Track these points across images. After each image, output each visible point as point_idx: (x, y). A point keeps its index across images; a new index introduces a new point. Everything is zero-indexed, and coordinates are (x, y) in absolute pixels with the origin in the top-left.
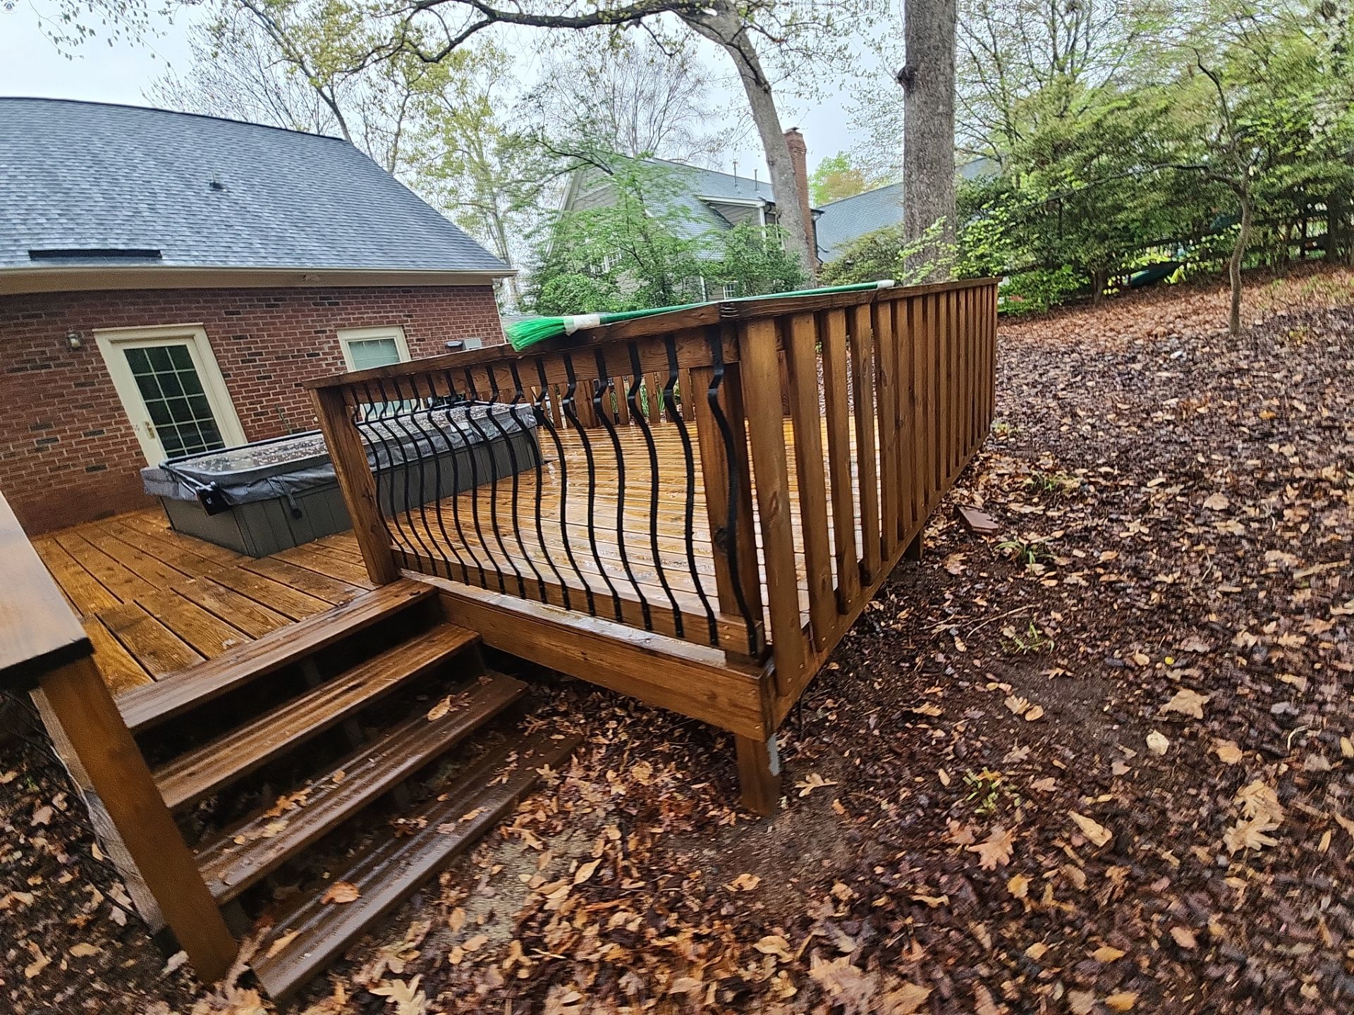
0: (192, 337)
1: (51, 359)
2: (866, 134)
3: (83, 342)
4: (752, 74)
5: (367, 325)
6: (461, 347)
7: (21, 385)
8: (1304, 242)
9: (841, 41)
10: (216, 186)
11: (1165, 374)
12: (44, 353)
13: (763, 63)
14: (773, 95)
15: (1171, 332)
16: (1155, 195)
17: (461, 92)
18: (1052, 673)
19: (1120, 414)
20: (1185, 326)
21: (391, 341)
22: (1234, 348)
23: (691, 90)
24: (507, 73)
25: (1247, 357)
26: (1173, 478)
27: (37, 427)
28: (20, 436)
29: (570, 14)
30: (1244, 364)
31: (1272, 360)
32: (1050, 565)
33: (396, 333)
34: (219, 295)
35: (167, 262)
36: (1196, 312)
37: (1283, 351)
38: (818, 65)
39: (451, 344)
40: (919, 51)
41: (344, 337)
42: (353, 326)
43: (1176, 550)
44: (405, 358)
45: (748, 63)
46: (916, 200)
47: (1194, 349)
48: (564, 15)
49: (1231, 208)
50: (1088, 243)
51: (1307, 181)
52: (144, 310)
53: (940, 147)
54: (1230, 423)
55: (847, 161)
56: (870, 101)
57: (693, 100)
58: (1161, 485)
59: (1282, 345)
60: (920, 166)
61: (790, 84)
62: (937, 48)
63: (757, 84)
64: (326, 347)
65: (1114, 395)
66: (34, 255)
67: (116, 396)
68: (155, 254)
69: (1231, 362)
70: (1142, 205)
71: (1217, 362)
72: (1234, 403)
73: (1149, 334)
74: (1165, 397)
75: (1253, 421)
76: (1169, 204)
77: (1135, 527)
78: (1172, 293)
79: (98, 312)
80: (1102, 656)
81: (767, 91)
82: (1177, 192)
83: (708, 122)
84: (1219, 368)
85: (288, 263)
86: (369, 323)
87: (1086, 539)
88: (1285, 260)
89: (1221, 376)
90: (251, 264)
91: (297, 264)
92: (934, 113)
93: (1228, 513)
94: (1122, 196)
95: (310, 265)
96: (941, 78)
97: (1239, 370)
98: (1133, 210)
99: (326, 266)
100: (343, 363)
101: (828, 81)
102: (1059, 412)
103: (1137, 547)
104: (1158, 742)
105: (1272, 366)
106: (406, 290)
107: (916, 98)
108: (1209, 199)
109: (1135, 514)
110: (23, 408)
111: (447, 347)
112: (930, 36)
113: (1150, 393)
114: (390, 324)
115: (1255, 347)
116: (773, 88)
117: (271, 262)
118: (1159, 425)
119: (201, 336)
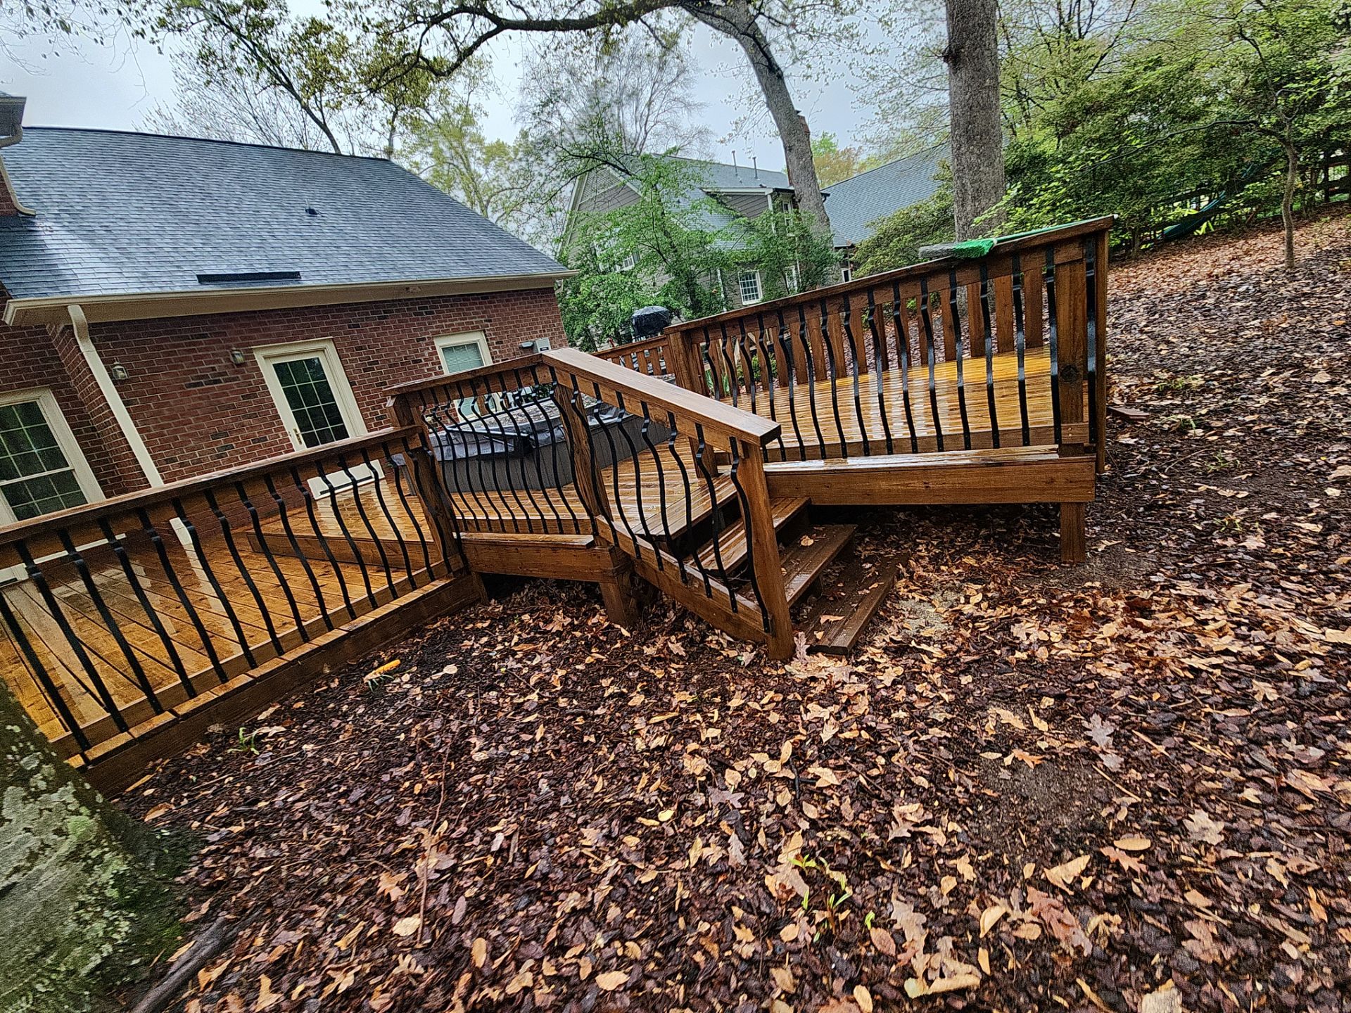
0: (323, 350)
1: (220, 374)
2: (872, 111)
3: (246, 358)
4: (764, 61)
5: (456, 331)
6: (532, 348)
7: (200, 398)
8: (1328, 187)
9: (847, 20)
10: (312, 212)
11: (1239, 304)
12: (213, 369)
13: (773, 49)
14: (786, 80)
15: (1230, 272)
16: (1188, 149)
17: (443, 102)
18: (1244, 477)
19: (1211, 337)
20: (1242, 266)
21: (475, 345)
22: (1293, 279)
23: (674, 81)
24: (485, 79)
25: (1308, 285)
26: (1280, 369)
27: (215, 436)
28: (203, 444)
29: (575, 16)
30: (1306, 290)
31: (1329, 285)
32: (1207, 428)
33: (478, 338)
34: (344, 311)
35: (307, 282)
36: (1247, 253)
37: (1338, 278)
38: (824, 45)
39: (525, 345)
40: (963, 30)
41: (440, 343)
42: (446, 333)
43: (1302, 408)
44: (488, 362)
45: (762, 50)
46: (966, 171)
47: (1258, 283)
48: (569, 17)
49: (1262, 157)
50: (1126, 200)
51: (1331, 128)
52: (288, 327)
53: (988, 119)
54: (1311, 331)
55: (833, 141)
56: (874, 78)
57: (678, 91)
58: (1273, 374)
59: (1335, 273)
60: (969, 139)
61: (801, 68)
62: (981, 25)
63: (770, 73)
64: (426, 353)
65: (1197, 325)
66: (203, 279)
67: (273, 406)
68: (295, 276)
69: (1295, 289)
70: (1177, 160)
71: (1282, 290)
72: (1309, 318)
73: (1210, 275)
74: (1247, 320)
75: (1329, 328)
76: (1203, 156)
77: (1264, 400)
78: (1209, 242)
79: (251, 331)
80: (1276, 464)
81: (780, 77)
82: (1209, 144)
83: (695, 112)
84: (1286, 294)
85: (395, 277)
86: (458, 329)
87: (1229, 411)
88: (1311, 204)
89: (1290, 300)
90: (369, 280)
91: (403, 278)
92: (982, 87)
93: (1332, 384)
94: (1157, 152)
95: (414, 278)
96: (986, 53)
97: (1304, 294)
98: (1169, 164)
99: (426, 277)
100: (440, 367)
101: (835, 62)
102: (1152, 342)
103: (1270, 409)
104: (1333, 492)
105: (1331, 289)
106: (484, 296)
107: (963, 74)
108: (1240, 150)
109: (1261, 393)
110: (205, 419)
111: (522, 348)
112: (975, 15)
113: (1232, 319)
114: (475, 329)
115: (1312, 276)
116: (785, 74)
117: (382, 277)
118: (1250, 339)
119: (331, 348)
